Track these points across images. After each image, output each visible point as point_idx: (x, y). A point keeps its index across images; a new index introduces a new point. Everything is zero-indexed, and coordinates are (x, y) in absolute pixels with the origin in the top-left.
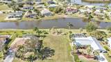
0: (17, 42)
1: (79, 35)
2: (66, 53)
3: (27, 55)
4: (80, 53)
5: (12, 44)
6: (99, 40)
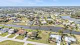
0: (29, 33)
3: (32, 38)
5: (28, 34)
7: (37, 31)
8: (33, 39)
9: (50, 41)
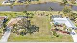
1: (57, 16)
2: (47, 29)
4: (58, 30)
5: (8, 23)
6: (72, 20)
7: (25, 15)
8: (22, 33)
9: (57, 32)
